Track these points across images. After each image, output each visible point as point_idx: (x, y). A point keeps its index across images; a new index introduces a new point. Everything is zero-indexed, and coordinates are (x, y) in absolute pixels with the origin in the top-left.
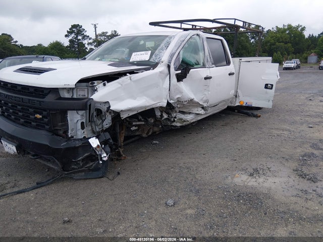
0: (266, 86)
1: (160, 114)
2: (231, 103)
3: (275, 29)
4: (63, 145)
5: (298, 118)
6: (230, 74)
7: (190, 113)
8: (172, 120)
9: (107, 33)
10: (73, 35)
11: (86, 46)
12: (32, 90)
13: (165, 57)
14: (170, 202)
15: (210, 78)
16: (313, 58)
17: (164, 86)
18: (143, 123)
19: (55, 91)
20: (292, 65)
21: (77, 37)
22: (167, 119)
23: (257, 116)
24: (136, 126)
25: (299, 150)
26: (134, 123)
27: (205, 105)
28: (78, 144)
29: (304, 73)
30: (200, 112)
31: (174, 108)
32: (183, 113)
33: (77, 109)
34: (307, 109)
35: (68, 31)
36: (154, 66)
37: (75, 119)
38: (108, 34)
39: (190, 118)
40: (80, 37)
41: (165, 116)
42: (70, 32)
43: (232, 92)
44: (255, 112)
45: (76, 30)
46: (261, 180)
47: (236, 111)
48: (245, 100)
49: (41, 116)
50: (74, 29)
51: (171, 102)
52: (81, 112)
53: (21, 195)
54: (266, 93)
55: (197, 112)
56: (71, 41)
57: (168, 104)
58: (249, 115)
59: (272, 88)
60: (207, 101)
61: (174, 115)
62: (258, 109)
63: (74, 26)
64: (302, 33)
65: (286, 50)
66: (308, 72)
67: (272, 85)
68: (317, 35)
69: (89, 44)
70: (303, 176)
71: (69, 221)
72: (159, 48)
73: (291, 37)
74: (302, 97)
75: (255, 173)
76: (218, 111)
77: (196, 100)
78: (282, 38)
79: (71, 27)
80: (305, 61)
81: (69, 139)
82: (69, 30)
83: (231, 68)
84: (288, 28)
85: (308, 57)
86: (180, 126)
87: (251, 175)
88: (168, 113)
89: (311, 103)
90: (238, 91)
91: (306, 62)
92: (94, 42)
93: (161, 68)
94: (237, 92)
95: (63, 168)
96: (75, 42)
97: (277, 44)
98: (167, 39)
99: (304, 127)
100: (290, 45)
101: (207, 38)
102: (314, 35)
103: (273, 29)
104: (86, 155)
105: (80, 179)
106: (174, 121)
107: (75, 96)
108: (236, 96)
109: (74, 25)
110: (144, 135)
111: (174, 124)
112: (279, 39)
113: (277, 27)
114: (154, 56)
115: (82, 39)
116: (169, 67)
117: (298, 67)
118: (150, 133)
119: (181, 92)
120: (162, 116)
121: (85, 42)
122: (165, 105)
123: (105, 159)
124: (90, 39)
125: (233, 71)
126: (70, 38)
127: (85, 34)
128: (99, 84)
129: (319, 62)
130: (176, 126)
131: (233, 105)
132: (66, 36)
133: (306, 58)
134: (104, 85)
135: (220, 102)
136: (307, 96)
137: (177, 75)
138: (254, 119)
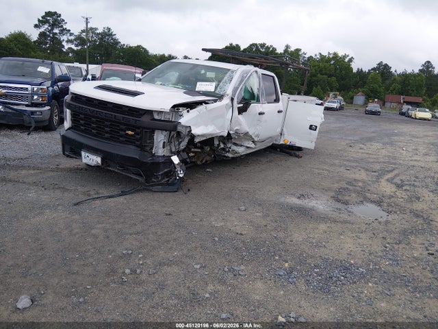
0: (311, 127)
1: (218, 143)
2: (276, 140)
3: (318, 56)
4: (149, 160)
5: (337, 162)
6: (279, 112)
7: (241, 146)
8: (227, 150)
9: (96, 29)
10: (46, 26)
11: (64, 43)
12: (127, 109)
13: (229, 90)
14: (243, 208)
15: (263, 113)
16: (359, 99)
17: (227, 117)
18: (199, 150)
19: (150, 112)
20: (335, 105)
21: (52, 29)
22: (223, 149)
23: (298, 157)
24: (193, 152)
25: (336, 185)
26: (193, 150)
27: (256, 139)
28: (161, 160)
29: (347, 116)
30: (251, 146)
31: (231, 138)
32: (236, 144)
33: (162, 129)
34: (346, 154)
35: (39, 20)
36: (221, 97)
37: (160, 138)
38: (98, 31)
39: (241, 150)
40: (56, 31)
41: (222, 146)
42: (43, 21)
43: (279, 130)
44: (297, 153)
45: (52, 19)
46: (307, 201)
47: (278, 150)
48: (289, 139)
49: (133, 133)
50: (48, 18)
51: (231, 132)
52: (165, 133)
53: (112, 199)
54: (310, 134)
55: (248, 146)
56: (42, 35)
57: (229, 134)
58: (291, 155)
59: (315, 130)
60: (257, 136)
61: (229, 145)
62: (300, 149)
63: (49, 14)
64: (350, 65)
65: (330, 84)
66: (353, 116)
67: (316, 127)
68: (367, 71)
69: (68, 41)
70: (338, 201)
71: (170, 215)
72: (223, 81)
73: (336, 69)
74: (343, 143)
75: (301, 196)
76: (263, 147)
77: (250, 133)
78: (326, 69)
79: (44, 14)
80: (350, 100)
81: (154, 155)
82: (41, 19)
83: (280, 106)
84: (333, 57)
85: (355, 97)
86: (232, 158)
87: (299, 198)
88: (224, 143)
89: (350, 149)
90: (284, 129)
91: (352, 103)
92: (75, 40)
93: (226, 101)
94: (282, 130)
95: (146, 180)
96: (49, 36)
97: (319, 75)
98: (230, 72)
99: (342, 169)
100: (334, 79)
101: (262, 74)
102: (364, 70)
103: (316, 55)
104: (166, 170)
105: (158, 192)
106: (229, 151)
107: (163, 119)
108: (281, 134)
109: (49, 12)
110: (199, 163)
111: (227, 154)
112: (321, 71)
113: (320, 54)
114: (218, 88)
115: (60, 33)
116: (232, 99)
117: (341, 108)
118: (204, 161)
119: (240, 125)
120: (219, 145)
121: (64, 38)
122: (225, 134)
123: (181, 176)
124: (71, 34)
125: (282, 109)
126: (42, 30)
127: (64, 27)
128: (184, 110)
129: (366, 104)
130: (228, 157)
131: (277, 143)
132: (36, 26)
133: (352, 98)
134: (188, 111)
135: (268, 138)
136: (348, 142)
137: (239, 108)
138: (297, 159)
